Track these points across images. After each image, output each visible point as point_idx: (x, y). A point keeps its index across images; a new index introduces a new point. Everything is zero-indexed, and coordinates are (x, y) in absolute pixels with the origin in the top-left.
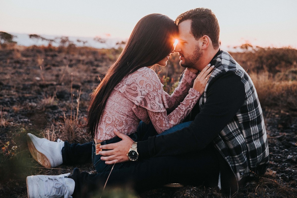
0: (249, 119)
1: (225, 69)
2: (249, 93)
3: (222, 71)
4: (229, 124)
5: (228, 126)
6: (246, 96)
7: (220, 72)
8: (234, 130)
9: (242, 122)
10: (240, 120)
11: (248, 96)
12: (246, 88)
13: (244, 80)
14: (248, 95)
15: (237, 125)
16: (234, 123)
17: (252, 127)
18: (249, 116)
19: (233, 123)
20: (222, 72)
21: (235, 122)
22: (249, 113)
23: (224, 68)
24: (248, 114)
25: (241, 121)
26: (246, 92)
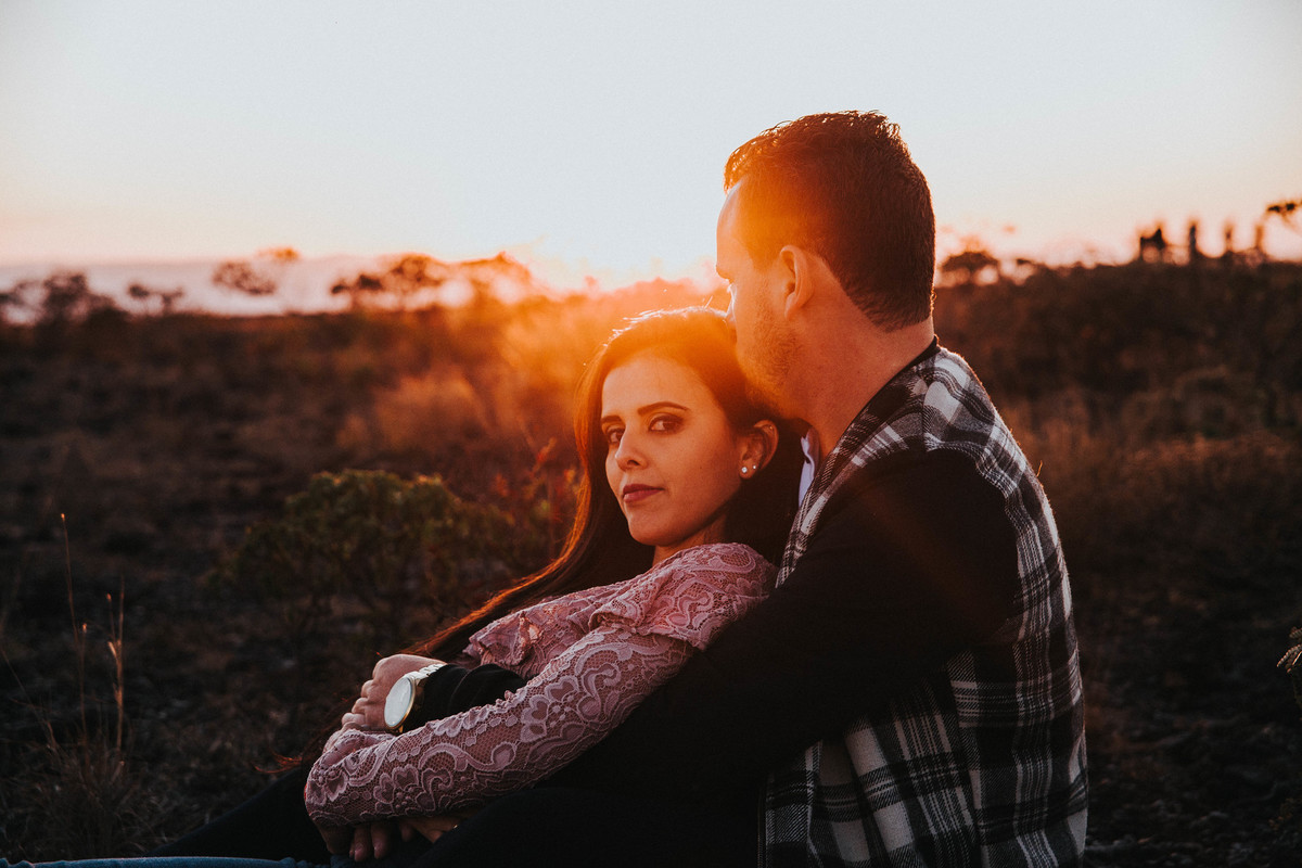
0: (1016, 718)
1: (928, 435)
2: (1038, 587)
3: (907, 440)
4: (903, 719)
5: (898, 725)
6: (1022, 596)
7: (895, 445)
8: (928, 757)
9: (975, 724)
10: (967, 712)
11: (1030, 601)
12: (1023, 556)
13: (1021, 511)
14: (1029, 592)
15: (948, 734)
16: (933, 722)
17: (1023, 763)
18: (1016, 705)
19: (925, 722)
20: (906, 447)
21: (939, 719)
22: (1020, 685)
23: (924, 431)
24: (1014, 691)
25: (971, 720)
26: (1022, 574)
